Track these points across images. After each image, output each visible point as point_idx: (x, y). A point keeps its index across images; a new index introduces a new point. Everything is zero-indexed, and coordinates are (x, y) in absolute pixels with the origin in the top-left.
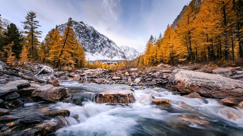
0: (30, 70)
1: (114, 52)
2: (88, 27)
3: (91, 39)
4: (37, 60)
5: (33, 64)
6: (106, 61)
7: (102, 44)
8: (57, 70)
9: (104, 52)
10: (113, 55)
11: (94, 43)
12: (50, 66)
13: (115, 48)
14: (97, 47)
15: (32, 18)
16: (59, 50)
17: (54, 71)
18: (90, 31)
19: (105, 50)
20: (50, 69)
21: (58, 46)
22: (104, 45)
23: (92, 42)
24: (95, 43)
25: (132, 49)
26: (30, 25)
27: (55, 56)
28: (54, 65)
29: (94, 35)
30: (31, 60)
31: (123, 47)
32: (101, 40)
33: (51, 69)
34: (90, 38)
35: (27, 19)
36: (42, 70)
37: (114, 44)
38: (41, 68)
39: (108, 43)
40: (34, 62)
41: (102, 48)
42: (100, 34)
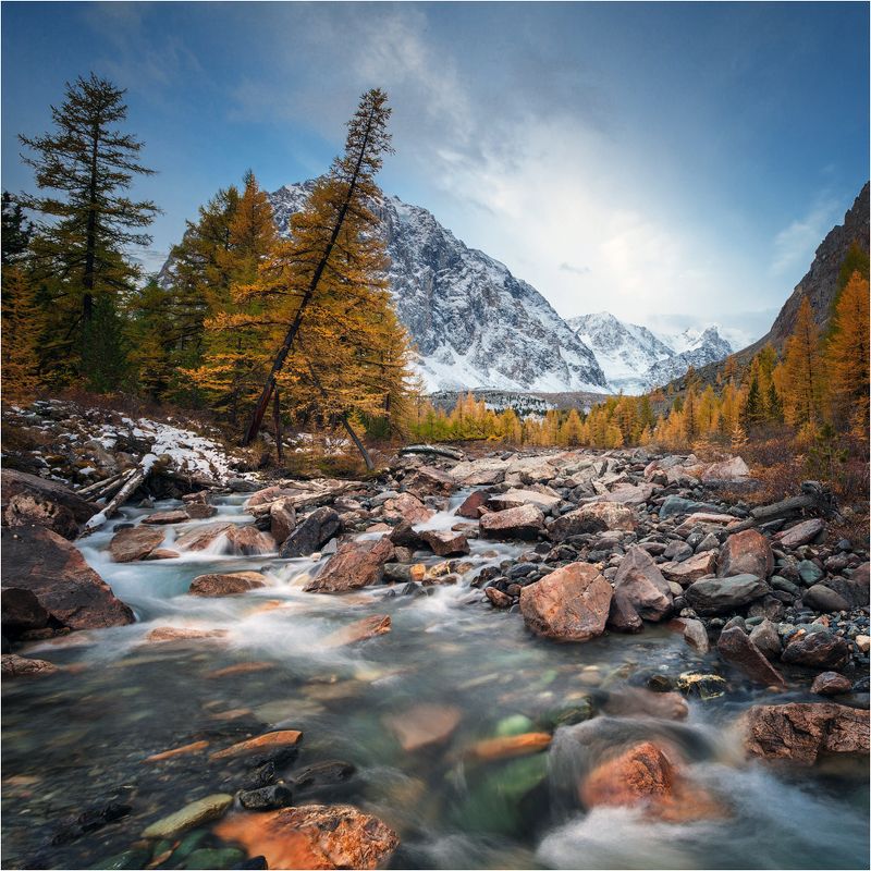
0: (54, 463)
1: (541, 346)
2: (400, 211)
3: (418, 275)
4: (113, 388)
5: (82, 413)
6: (495, 395)
7: (475, 305)
8: (256, 461)
9: (486, 346)
10: (537, 364)
11: (431, 295)
12: (205, 434)
13: (547, 324)
14: (446, 321)
15: (96, 122)
16: (274, 315)
17: (232, 466)
18: (413, 233)
19: (489, 335)
20: (203, 457)
21: (273, 291)
22: (487, 309)
23: (419, 292)
24: (439, 300)
25: (636, 334)
26: (84, 159)
27: (239, 363)
28: (232, 421)
29: (436, 255)
30: (66, 383)
31: (591, 324)
32: (468, 280)
33: (209, 454)
34: (409, 271)
35: (65, 121)
36: (148, 461)
37: (542, 302)
38: (145, 447)
39: (506, 299)
40: (94, 404)
41: (477, 324)
42: (468, 251)
